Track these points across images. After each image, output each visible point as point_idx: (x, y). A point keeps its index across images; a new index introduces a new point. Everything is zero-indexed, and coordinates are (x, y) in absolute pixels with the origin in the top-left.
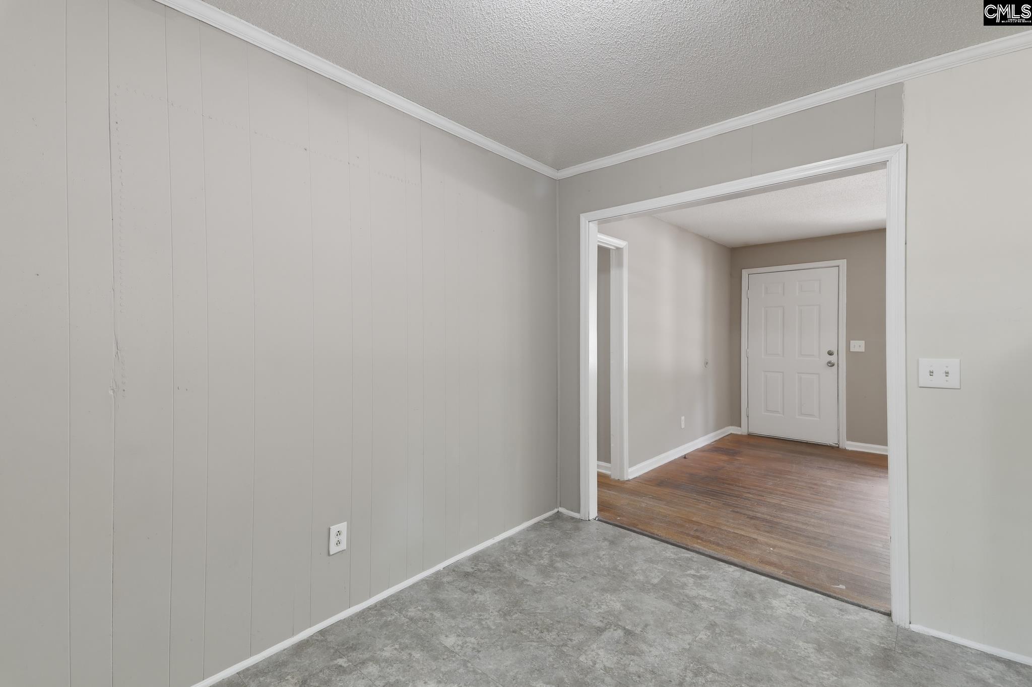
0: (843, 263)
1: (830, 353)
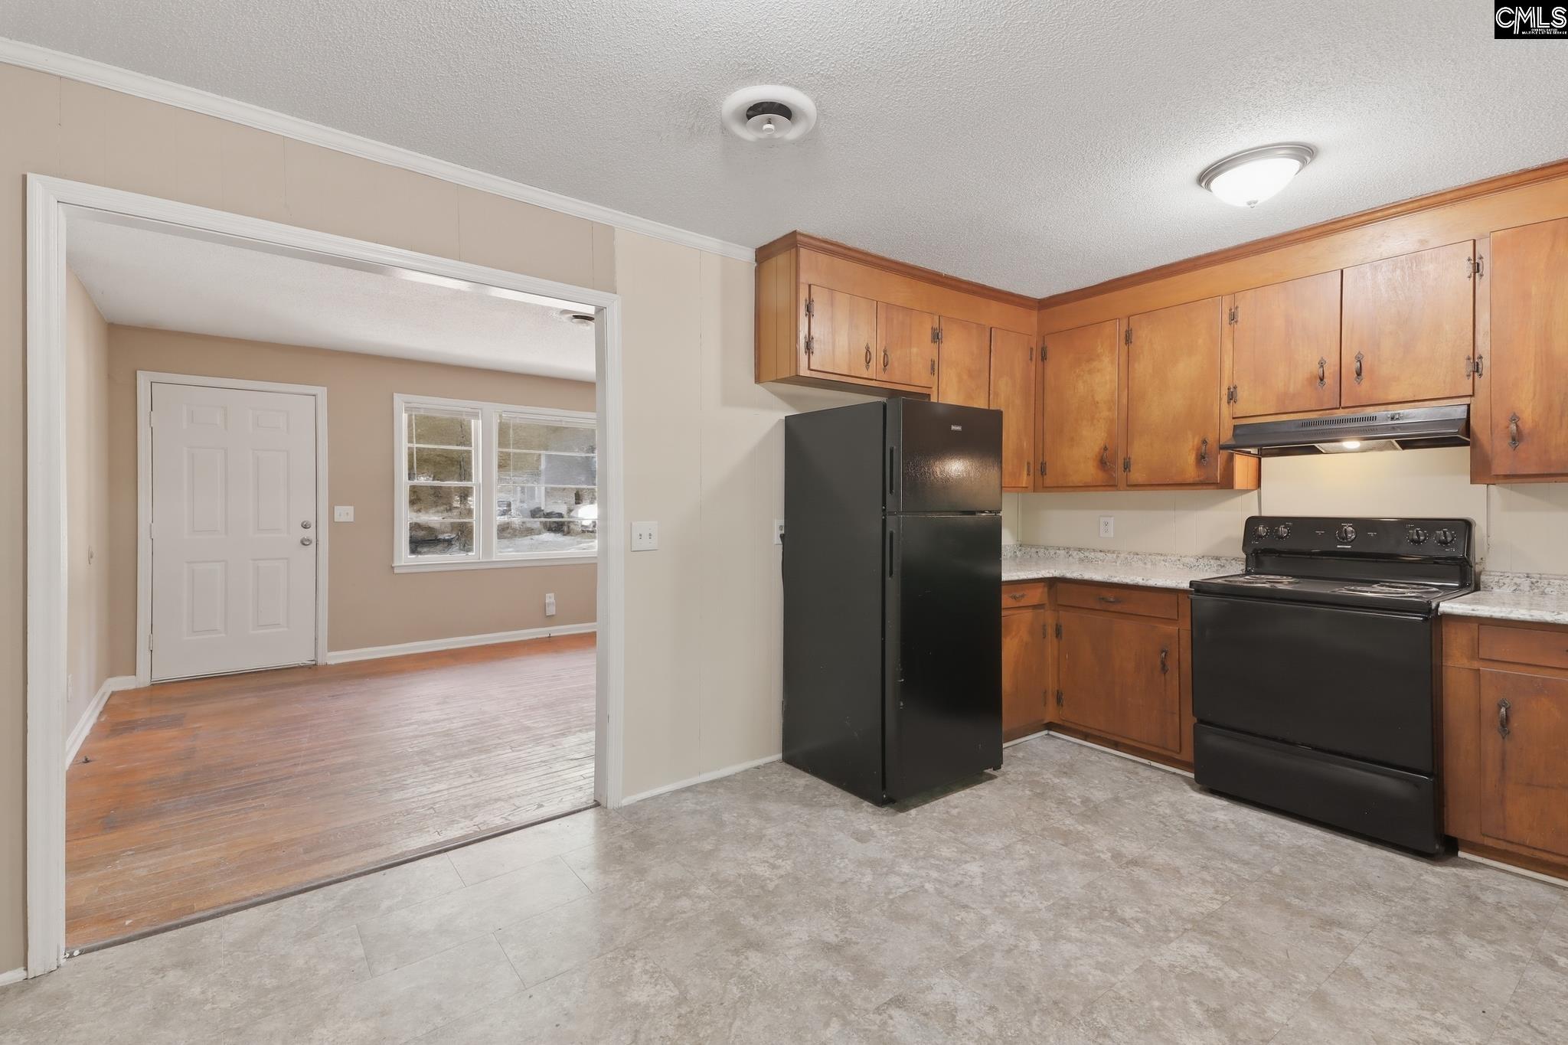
0: (322, 392)
1: (305, 526)
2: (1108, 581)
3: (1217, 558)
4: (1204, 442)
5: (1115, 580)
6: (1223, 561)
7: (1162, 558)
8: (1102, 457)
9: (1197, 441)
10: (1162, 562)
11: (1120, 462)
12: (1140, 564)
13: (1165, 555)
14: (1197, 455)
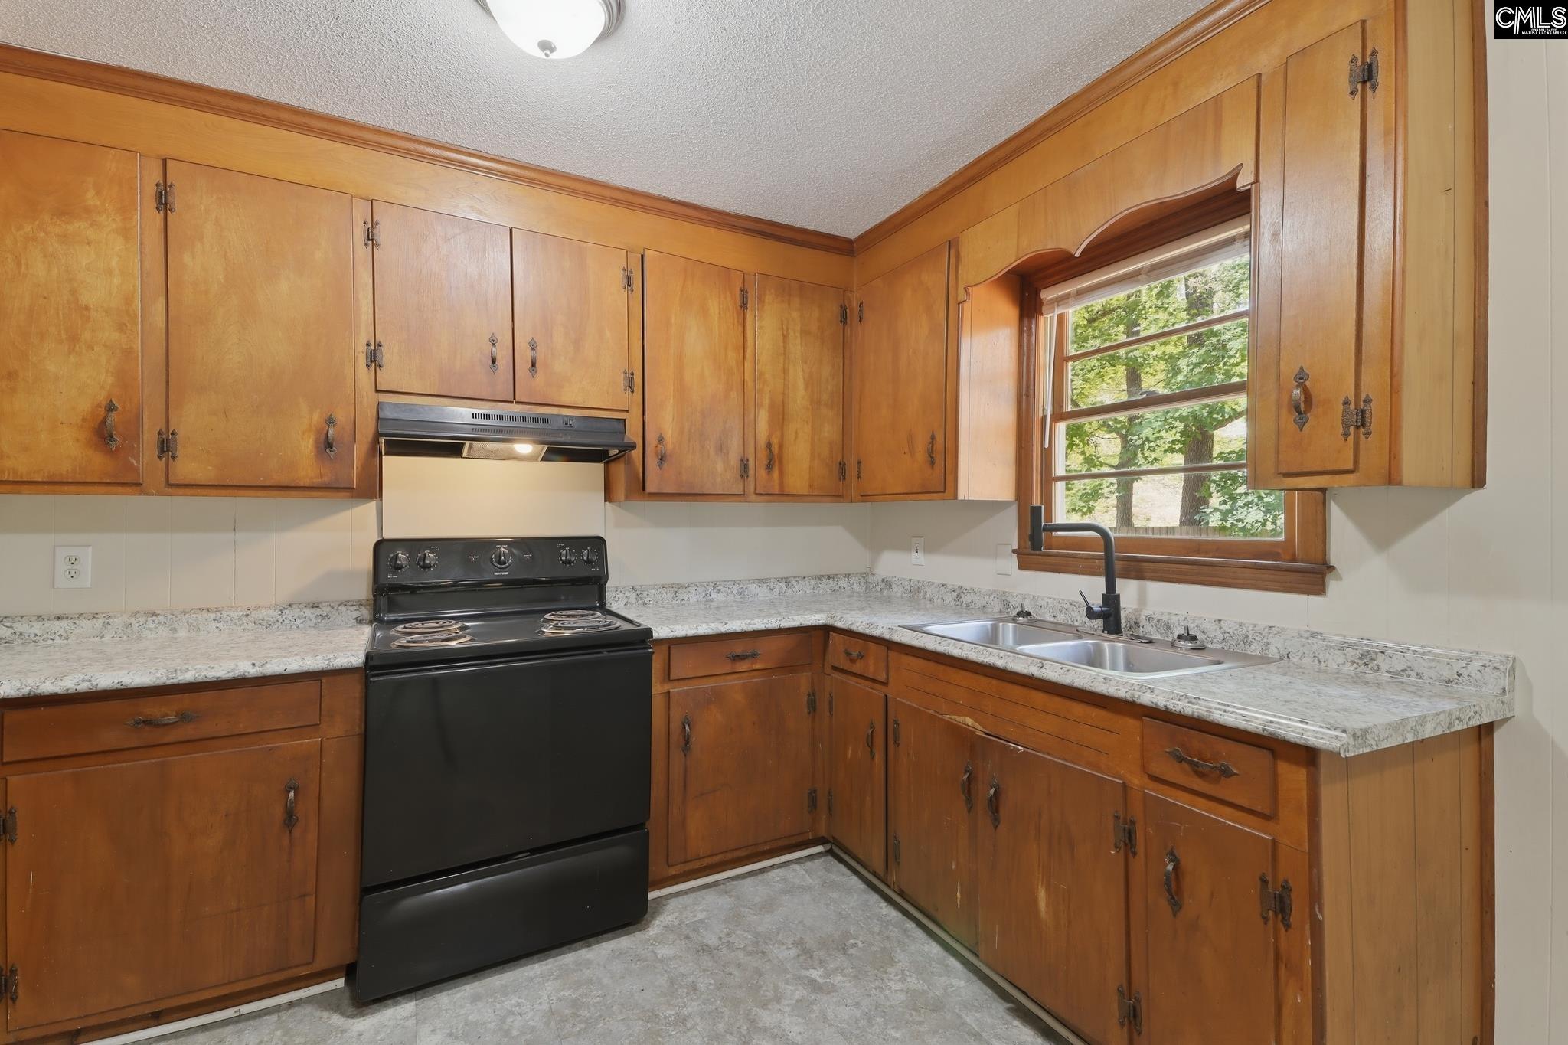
2: (169, 682)
3: (315, 606)
4: (331, 421)
5: (189, 677)
6: (325, 610)
7: (213, 616)
8: (104, 422)
9: (317, 418)
10: (214, 624)
11: (149, 437)
12: (164, 633)
13: (217, 610)
14: (317, 442)
